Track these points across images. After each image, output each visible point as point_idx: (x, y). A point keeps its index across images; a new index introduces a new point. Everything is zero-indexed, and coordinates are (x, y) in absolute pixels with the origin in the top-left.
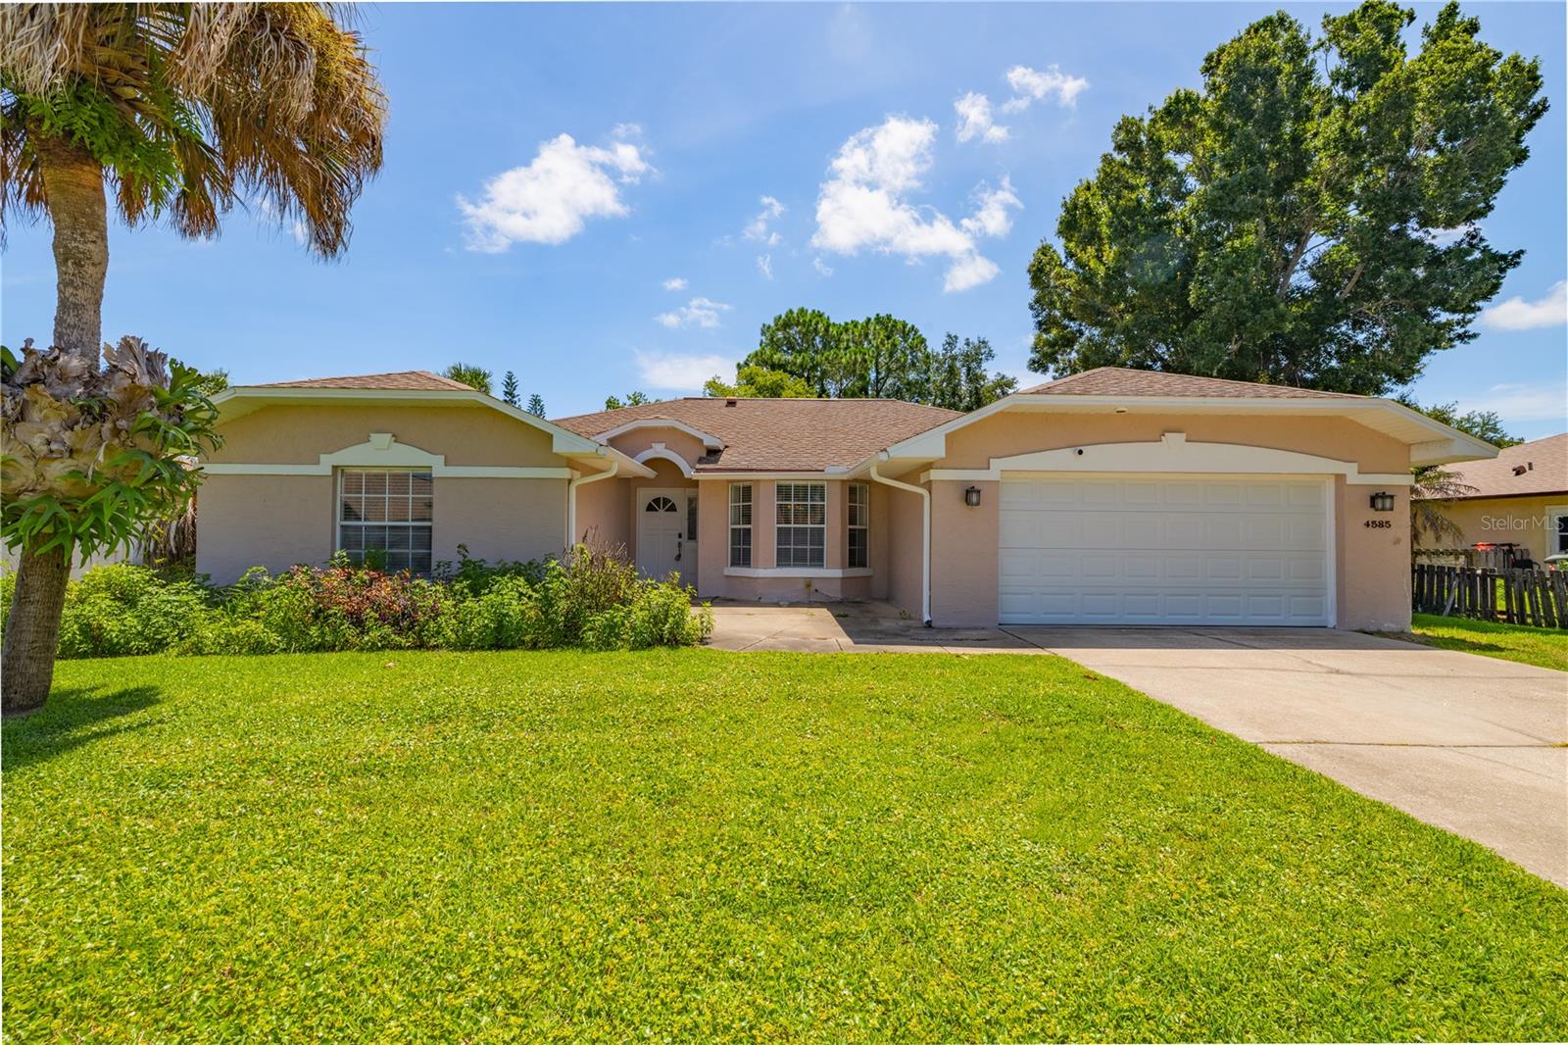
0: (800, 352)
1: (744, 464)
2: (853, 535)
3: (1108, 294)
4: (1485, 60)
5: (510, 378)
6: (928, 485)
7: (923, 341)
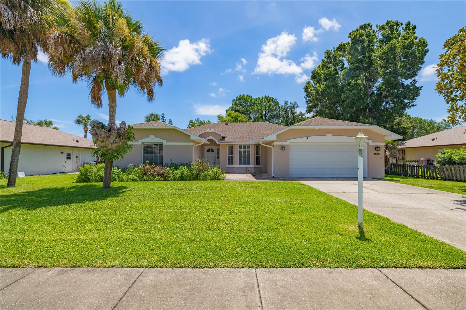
0: (243, 107)
1: (231, 141)
2: (257, 157)
3: (322, 96)
4: (413, 39)
5: (163, 115)
6: (273, 146)
7: (278, 103)
